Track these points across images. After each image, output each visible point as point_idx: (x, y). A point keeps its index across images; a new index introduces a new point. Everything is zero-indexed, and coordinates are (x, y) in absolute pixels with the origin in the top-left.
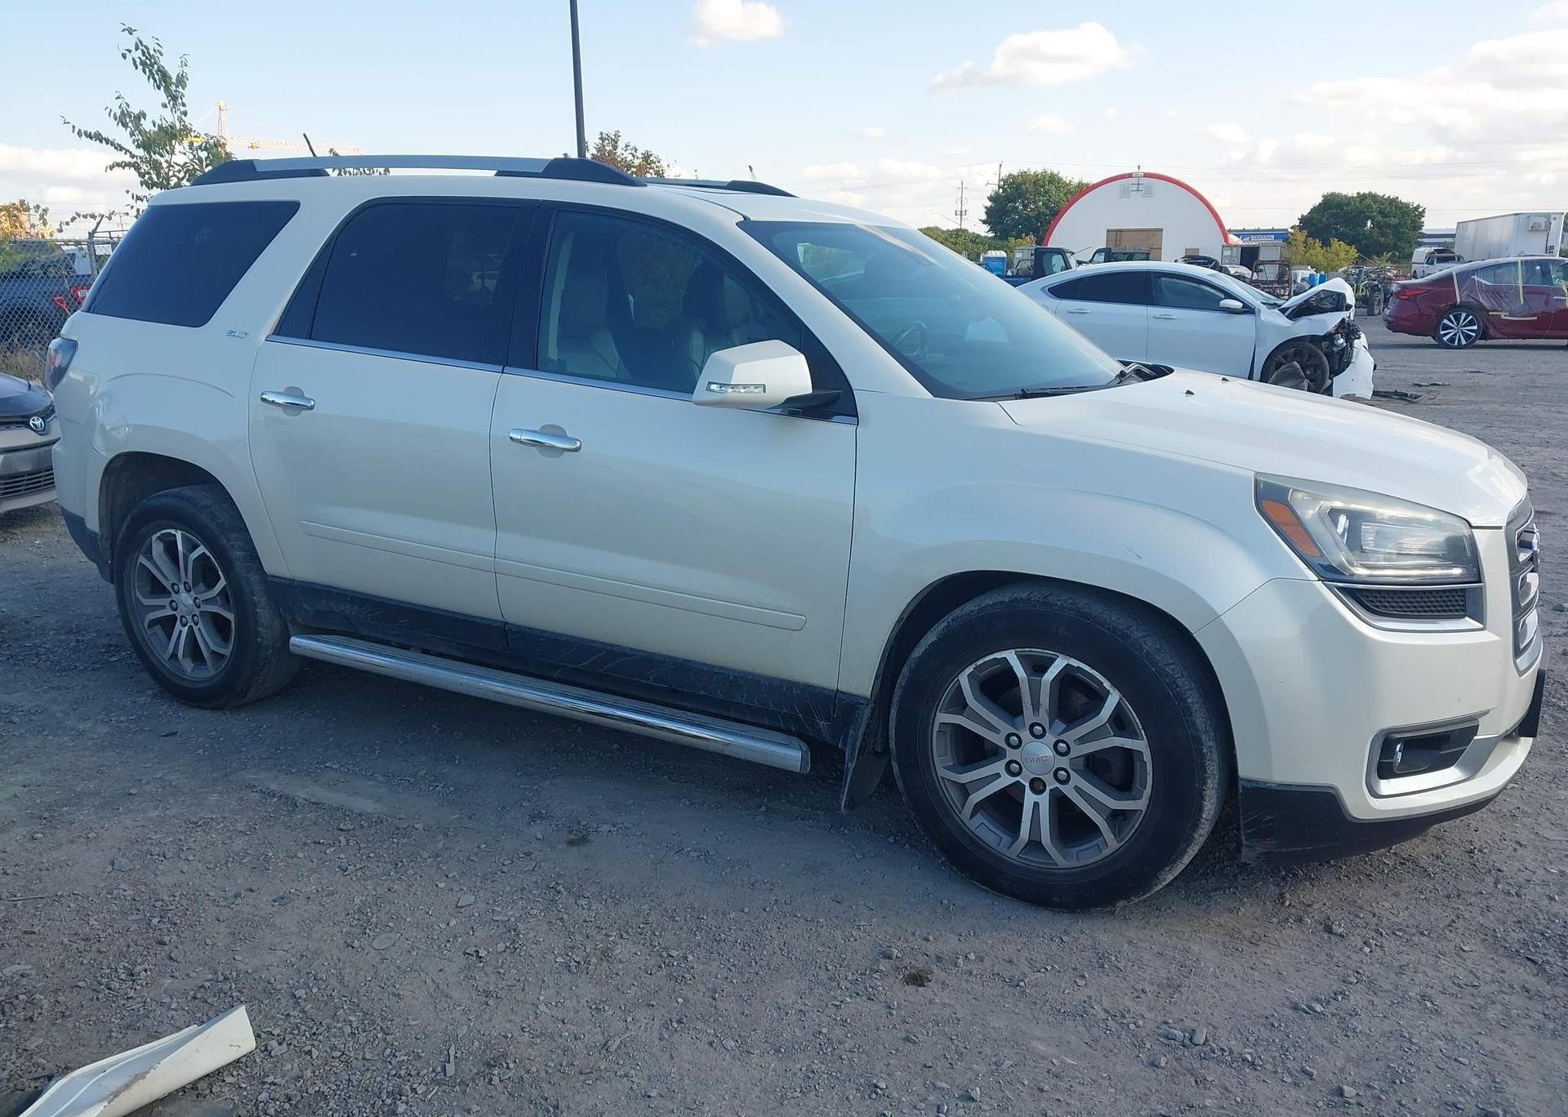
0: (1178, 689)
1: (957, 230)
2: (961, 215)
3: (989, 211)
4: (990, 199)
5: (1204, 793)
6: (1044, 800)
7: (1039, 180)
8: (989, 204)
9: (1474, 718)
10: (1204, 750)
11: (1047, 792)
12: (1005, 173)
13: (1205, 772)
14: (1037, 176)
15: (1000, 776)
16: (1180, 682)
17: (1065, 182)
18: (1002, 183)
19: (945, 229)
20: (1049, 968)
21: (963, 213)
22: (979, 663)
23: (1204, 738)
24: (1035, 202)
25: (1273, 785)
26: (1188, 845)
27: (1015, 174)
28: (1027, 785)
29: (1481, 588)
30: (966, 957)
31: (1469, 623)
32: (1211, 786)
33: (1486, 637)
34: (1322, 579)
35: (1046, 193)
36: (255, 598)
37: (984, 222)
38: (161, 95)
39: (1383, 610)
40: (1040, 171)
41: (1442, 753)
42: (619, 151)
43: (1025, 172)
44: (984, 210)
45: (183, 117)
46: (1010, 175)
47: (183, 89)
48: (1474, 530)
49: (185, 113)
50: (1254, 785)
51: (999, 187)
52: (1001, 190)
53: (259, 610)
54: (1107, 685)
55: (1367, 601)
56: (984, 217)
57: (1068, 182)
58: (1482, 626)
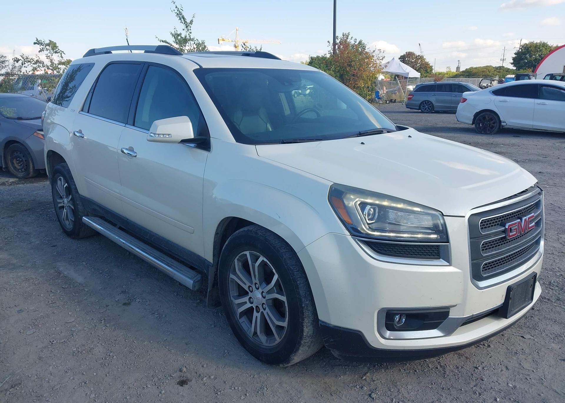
0: (294, 277)
1: (500, 67)
2: (503, 60)
3: (514, 59)
4: (515, 54)
5: (303, 324)
6: (259, 315)
7: (537, 46)
8: (514, 56)
9: (448, 308)
10: (303, 305)
11: (260, 312)
12: (523, 43)
13: (303, 315)
14: (537, 44)
15: (247, 303)
16: (295, 273)
17: (549, 46)
18: (521, 47)
19: (494, 66)
20: (236, 388)
21: (504, 60)
22: (240, 255)
23: (303, 299)
24: (535, 55)
25: (332, 326)
26: (300, 346)
27: (528, 43)
28: (255, 308)
29: (447, 246)
30: (210, 377)
31: (442, 262)
32: (307, 321)
33: (451, 269)
34: (352, 235)
35: (540, 51)
36: (77, 202)
37: (512, 64)
38: (184, 26)
39: (383, 252)
40: (538, 42)
41: (425, 322)
42: (348, 40)
43: (532, 42)
44: (512, 58)
45: (190, 34)
46: (525, 44)
47: (191, 25)
48: (444, 217)
49: (191, 33)
50: (324, 324)
51: (520, 49)
52: (520, 50)
53: (79, 207)
54: (274, 271)
55: (375, 247)
56: (512, 61)
57: (551, 46)
58: (449, 264)
